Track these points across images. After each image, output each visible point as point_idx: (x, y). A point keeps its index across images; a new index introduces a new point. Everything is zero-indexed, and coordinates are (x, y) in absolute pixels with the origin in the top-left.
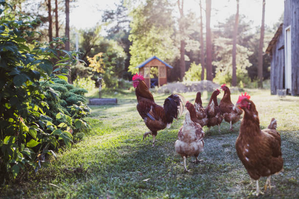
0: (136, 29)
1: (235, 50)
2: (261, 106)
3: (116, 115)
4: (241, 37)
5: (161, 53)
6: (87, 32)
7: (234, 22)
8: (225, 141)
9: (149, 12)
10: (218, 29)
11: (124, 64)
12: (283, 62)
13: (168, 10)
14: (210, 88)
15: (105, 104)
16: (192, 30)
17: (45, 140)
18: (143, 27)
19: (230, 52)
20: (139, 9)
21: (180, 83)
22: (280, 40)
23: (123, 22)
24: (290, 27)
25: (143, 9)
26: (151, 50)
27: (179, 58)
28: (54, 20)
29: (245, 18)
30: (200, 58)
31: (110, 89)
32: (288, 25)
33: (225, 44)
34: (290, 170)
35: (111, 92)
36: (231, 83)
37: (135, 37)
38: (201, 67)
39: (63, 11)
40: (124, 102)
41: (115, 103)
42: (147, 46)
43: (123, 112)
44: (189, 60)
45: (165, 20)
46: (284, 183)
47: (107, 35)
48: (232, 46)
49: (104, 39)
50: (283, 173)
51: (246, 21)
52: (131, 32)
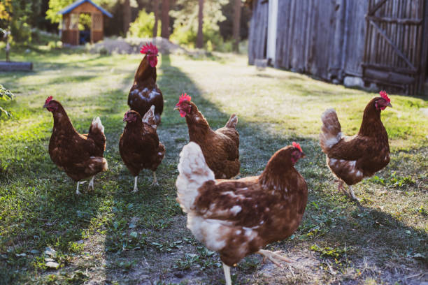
3: (33, 89)
8: (179, 134)
11: (39, 7)
12: (265, 20)
14: (165, 50)
15: (15, 71)
21: (123, 39)
27: (122, 3)
30: (153, 3)
31: (19, 44)
35: (20, 49)
36: (195, 43)
38: (154, 17)
44: (136, 6)
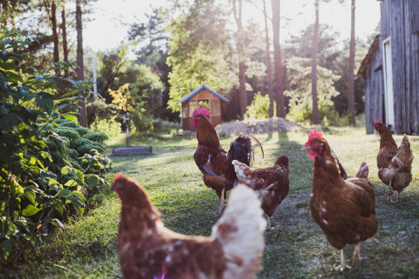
0: (177, 48)
1: (316, 74)
2: (352, 150)
3: (151, 169)
4: (323, 56)
5: (212, 81)
6: (108, 56)
7: (313, 34)
8: (301, 199)
9: (194, 24)
10: (291, 45)
11: (161, 99)
12: (381, 88)
13: (221, 20)
14: (282, 128)
15: (135, 155)
16: (255, 47)
17: (47, 205)
18: (186, 45)
19: (308, 76)
20: (179, 20)
21: (241, 122)
22: (377, 58)
23: (158, 39)
24: (389, 38)
25: (185, 20)
26: (198, 78)
27: (237, 88)
28: (61, 40)
29: (328, 29)
30: (267, 87)
31: (142, 134)
32: (386, 37)
33: (301, 66)
34: (389, 235)
35: (143, 138)
36: (311, 119)
37: (174, 60)
38: (269, 99)
39: (73, 27)
40: (161, 151)
41: (148, 153)
42: (192, 72)
43: (159, 165)
44: (251, 90)
45: (216, 35)
46: (380, 253)
47: (136, 59)
48: (310, 68)
49: (132, 65)
50: (379, 239)
51: (330, 33)
52: (169, 54)
